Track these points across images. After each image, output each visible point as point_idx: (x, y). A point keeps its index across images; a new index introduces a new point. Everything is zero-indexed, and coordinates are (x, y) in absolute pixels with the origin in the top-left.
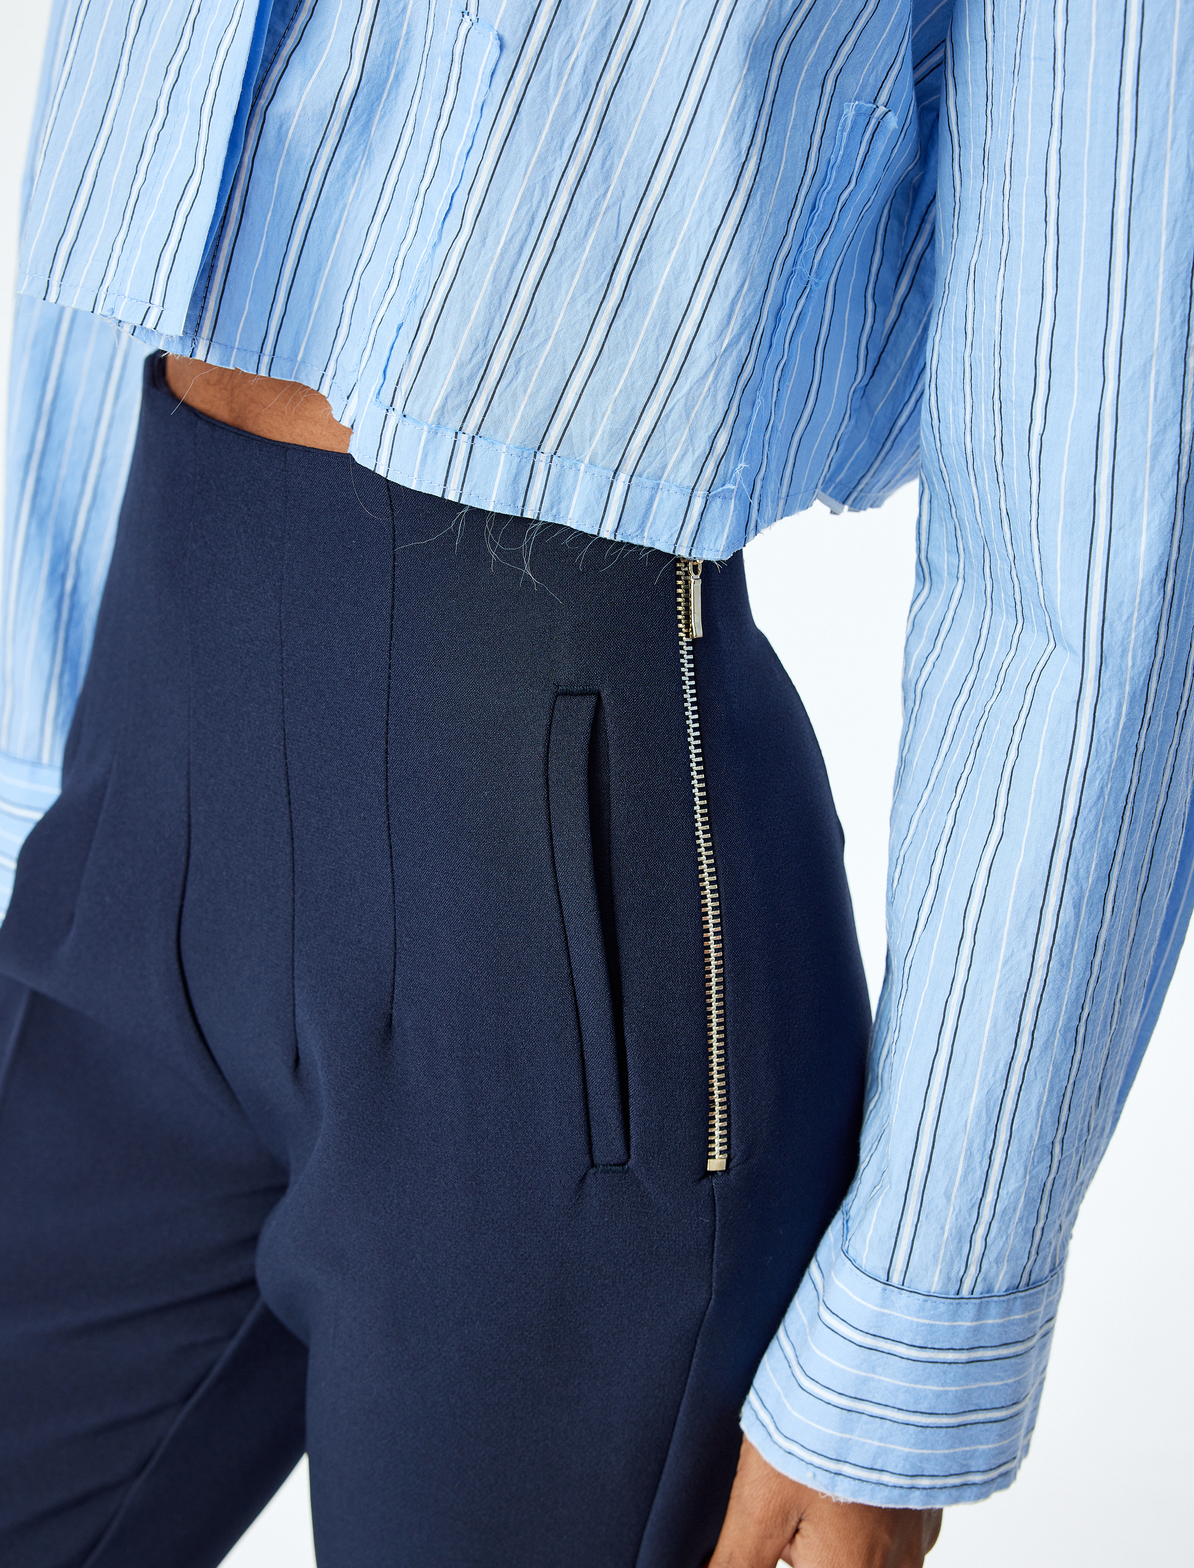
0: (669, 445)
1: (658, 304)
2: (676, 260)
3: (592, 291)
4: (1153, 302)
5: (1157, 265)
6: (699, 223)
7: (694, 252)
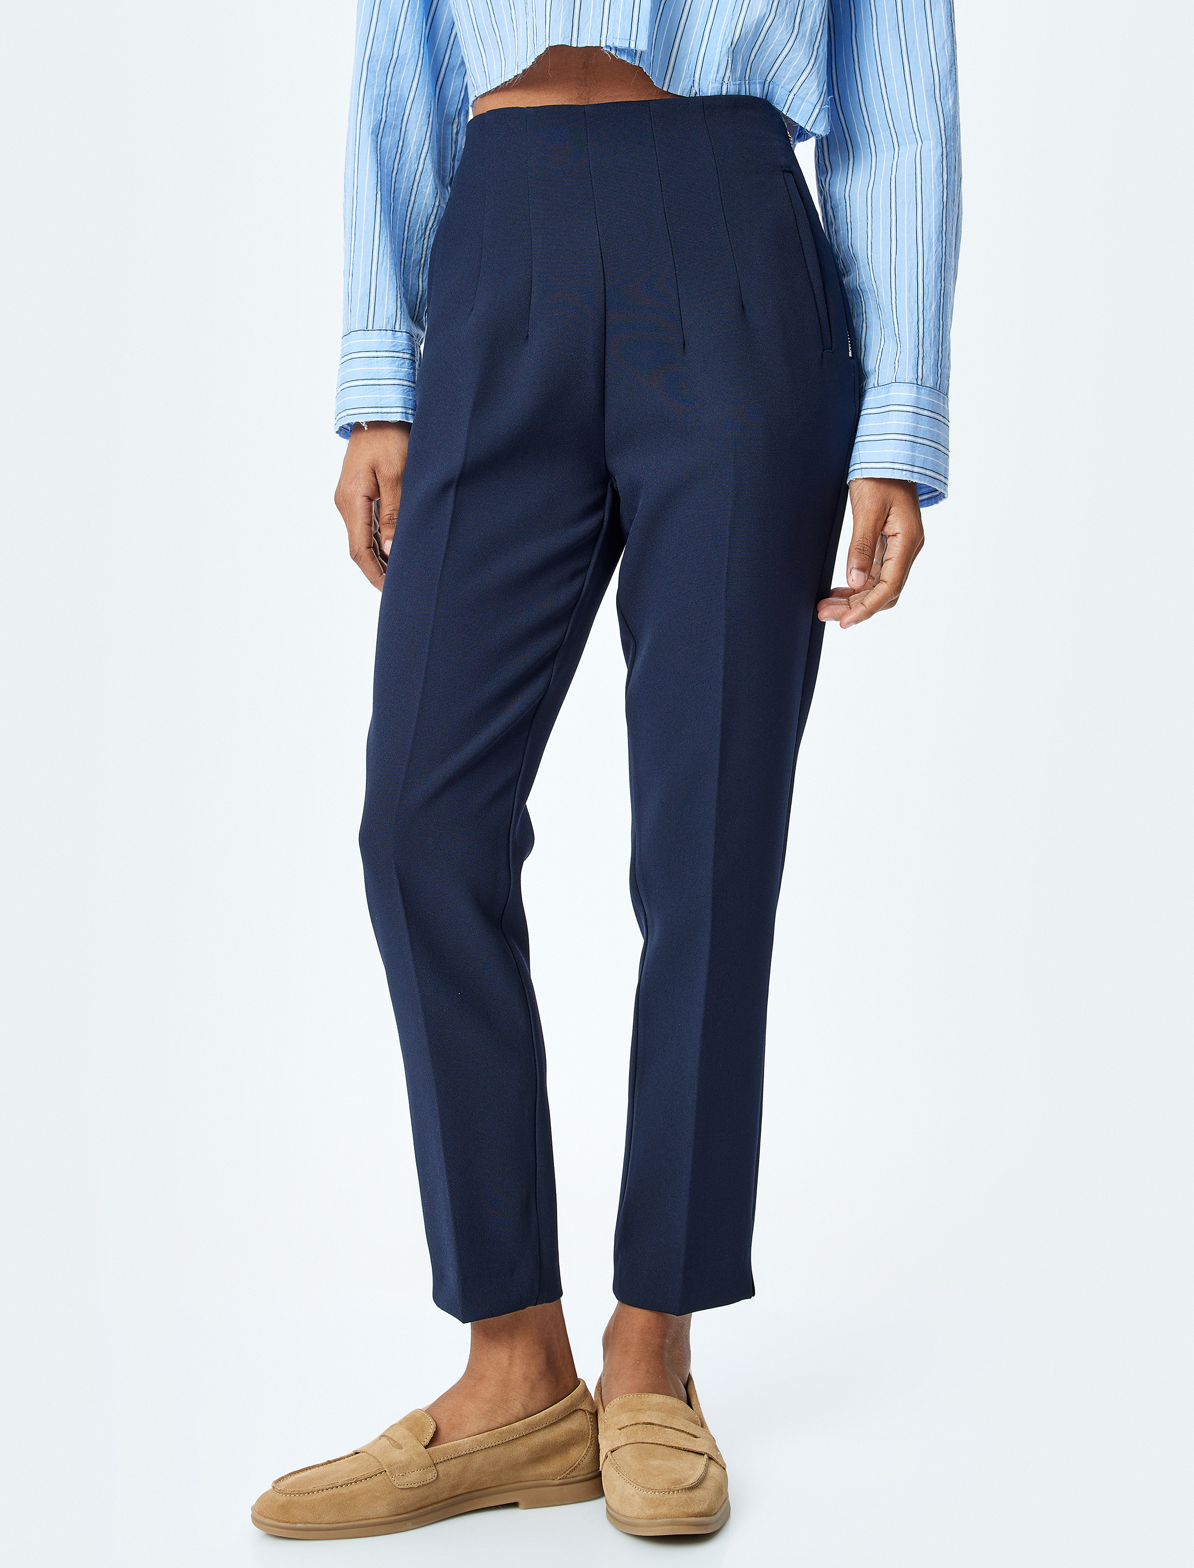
0: (810, 86)
1: (809, 34)
2: (813, 18)
3: (788, 29)
4: (942, 25)
5: (941, 13)
6: (819, 5)
7: (818, 15)
